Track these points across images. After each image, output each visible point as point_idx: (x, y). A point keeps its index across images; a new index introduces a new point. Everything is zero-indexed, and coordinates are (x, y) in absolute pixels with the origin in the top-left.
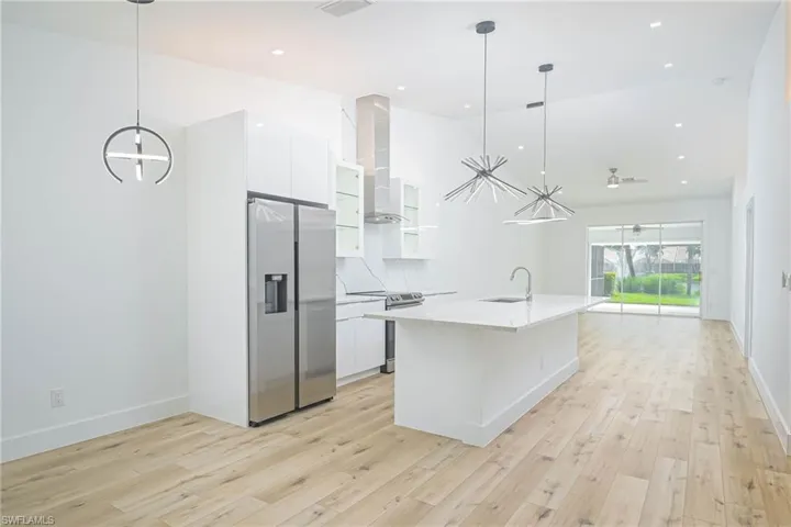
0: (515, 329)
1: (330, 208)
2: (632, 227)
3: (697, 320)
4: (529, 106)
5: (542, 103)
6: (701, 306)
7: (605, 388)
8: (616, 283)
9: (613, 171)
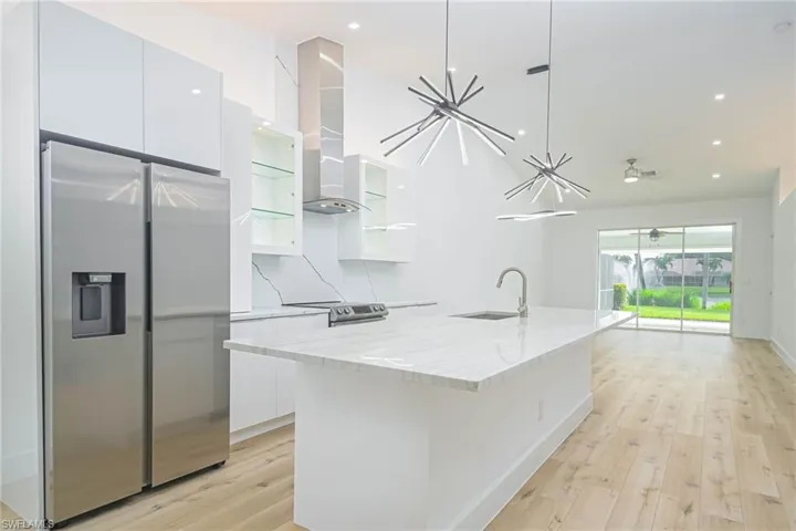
0: (476, 385)
1: (223, 175)
2: (649, 231)
3: (728, 338)
4: (531, 71)
5: (545, 68)
6: (731, 322)
7: (633, 443)
8: (627, 295)
9: (631, 161)
